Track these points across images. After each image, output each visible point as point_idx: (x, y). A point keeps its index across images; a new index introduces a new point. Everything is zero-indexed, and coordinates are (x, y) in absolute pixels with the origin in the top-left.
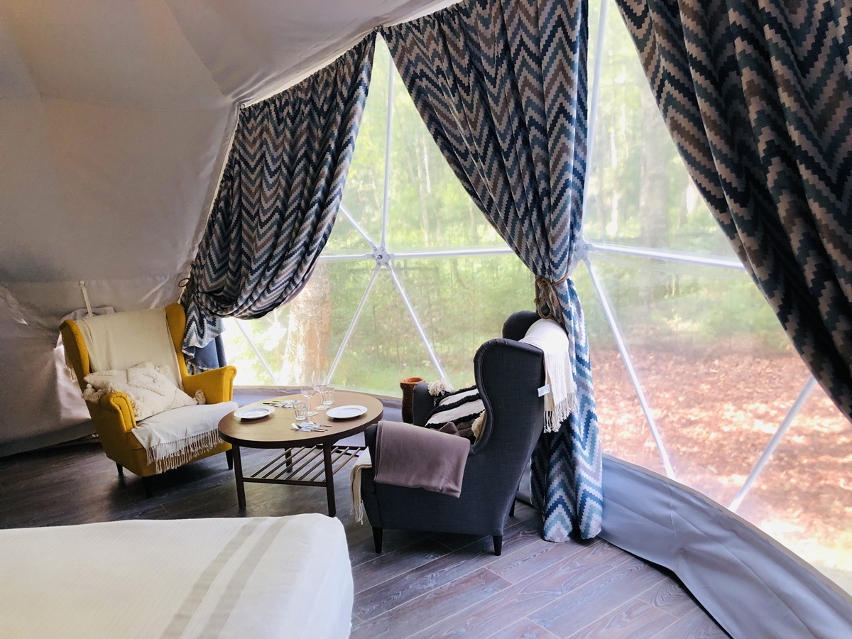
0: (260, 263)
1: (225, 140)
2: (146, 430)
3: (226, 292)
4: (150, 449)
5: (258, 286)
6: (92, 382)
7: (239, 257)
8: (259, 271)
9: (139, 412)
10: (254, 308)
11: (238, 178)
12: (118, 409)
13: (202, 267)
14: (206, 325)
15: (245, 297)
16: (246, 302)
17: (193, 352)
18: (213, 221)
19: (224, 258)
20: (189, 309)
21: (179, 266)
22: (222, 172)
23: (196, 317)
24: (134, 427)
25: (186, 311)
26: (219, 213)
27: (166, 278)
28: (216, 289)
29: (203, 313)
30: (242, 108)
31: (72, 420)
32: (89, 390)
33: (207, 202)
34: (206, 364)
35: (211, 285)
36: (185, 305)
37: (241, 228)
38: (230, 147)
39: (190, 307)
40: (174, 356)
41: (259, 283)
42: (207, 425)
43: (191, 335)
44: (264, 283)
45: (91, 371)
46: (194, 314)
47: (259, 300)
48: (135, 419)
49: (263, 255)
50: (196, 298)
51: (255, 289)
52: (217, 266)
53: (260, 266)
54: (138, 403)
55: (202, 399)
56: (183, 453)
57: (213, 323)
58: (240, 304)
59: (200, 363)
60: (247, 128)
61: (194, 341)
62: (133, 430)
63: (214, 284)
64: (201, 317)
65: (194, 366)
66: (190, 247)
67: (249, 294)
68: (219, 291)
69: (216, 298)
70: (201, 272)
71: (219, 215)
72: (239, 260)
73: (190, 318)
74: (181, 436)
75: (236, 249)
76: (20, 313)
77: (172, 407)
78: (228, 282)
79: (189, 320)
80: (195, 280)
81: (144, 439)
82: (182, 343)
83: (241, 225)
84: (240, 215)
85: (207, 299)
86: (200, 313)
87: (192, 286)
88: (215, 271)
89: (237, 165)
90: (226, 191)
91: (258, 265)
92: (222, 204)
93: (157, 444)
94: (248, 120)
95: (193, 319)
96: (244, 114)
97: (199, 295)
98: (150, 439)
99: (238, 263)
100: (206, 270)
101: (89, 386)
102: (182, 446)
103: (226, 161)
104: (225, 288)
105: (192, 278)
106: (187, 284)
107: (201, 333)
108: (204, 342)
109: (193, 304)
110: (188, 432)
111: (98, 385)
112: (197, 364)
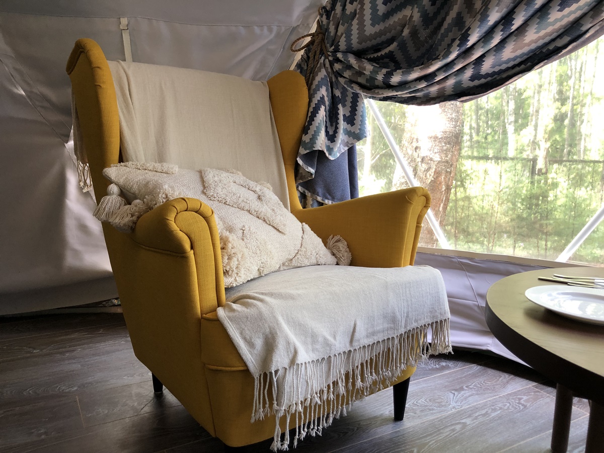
2: (260, 317)
4: (266, 377)
12: (187, 246)
14: (342, 125)
17: (312, 167)
20: (316, 82)
21: (297, 12)
23: (326, 99)
24: (219, 304)
25: (309, 84)
27: (270, 30)
28: (380, 39)
29: (338, 93)
32: (113, 199)
34: (329, 193)
36: (307, 69)
39: (318, 79)
43: (318, 128)
45: (121, 159)
46: (323, 92)
55: (346, 256)
57: (351, 119)
59: (320, 190)
61: (321, 142)
62: (221, 312)
64: (334, 102)
65: (308, 194)
73: (317, 97)
74: (340, 344)
76: (15, 74)
79: (313, 105)
80: (332, 29)
81: (251, 344)
82: (300, 142)
86: (334, 94)
87: (320, 45)
93: (285, 364)
95: (322, 101)
98: (270, 347)
101: (113, 188)
105: (322, 30)
106: (308, 45)
107: (331, 133)
108: (336, 150)
109: (323, 73)
110: (357, 335)
111: (135, 188)
112: (314, 192)
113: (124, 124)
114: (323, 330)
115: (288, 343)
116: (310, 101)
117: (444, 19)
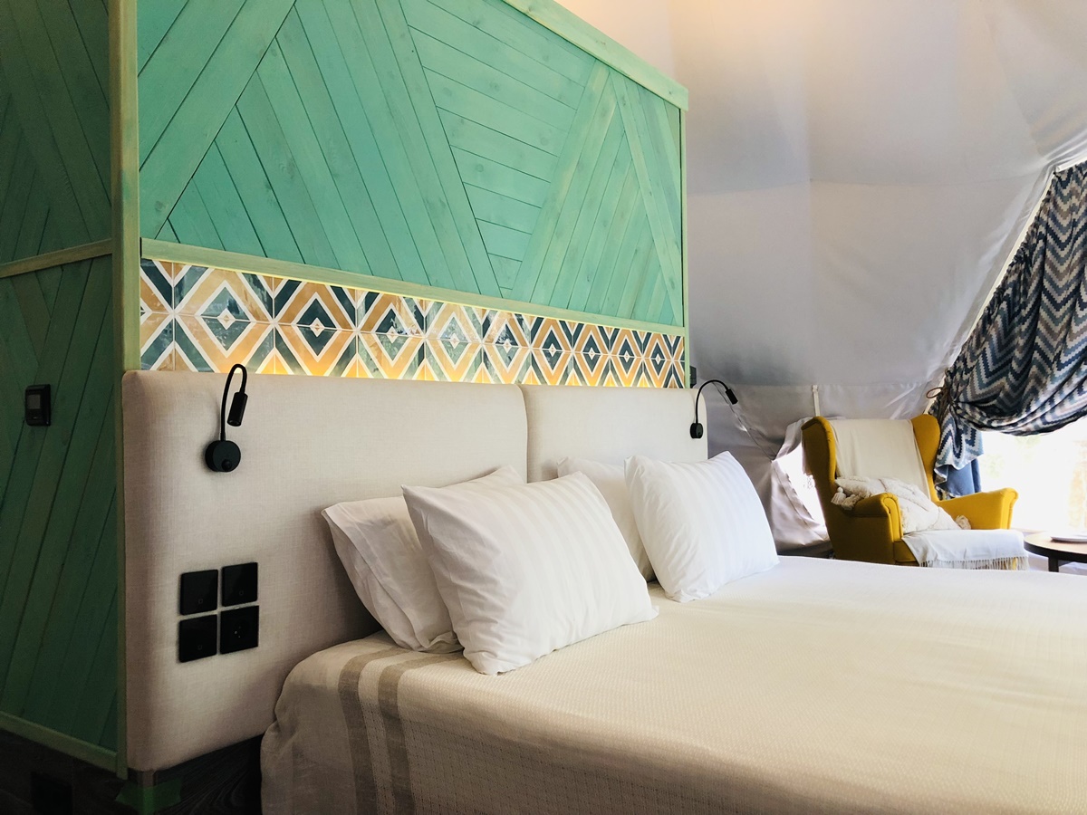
0: (1073, 354)
1: (1025, 213)
2: (921, 541)
3: (1001, 401)
5: (1066, 385)
6: (844, 486)
7: (1028, 355)
8: (1070, 366)
9: (906, 522)
11: (1041, 256)
12: (888, 512)
17: (945, 474)
20: (945, 422)
21: (930, 372)
24: (902, 535)
25: (940, 423)
27: (911, 385)
29: (961, 427)
32: (839, 497)
34: (959, 490)
35: (979, 392)
37: (1036, 317)
38: (1031, 220)
39: (946, 419)
41: (1068, 379)
42: (988, 551)
43: (948, 451)
44: (1076, 380)
45: (838, 474)
46: (950, 427)
47: (1061, 404)
48: (903, 530)
49: (1080, 344)
50: (952, 410)
51: (1060, 388)
52: (991, 368)
53: (1073, 359)
55: (967, 523)
59: (951, 489)
60: (1062, 195)
61: (950, 459)
62: (904, 539)
65: (942, 491)
70: (965, 377)
73: (946, 432)
74: (959, 556)
75: (1025, 345)
77: (935, 527)
79: (943, 436)
80: (954, 387)
81: (917, 551)
82: (935, 460)
83: (1038, 313)
84: (1038, 302)
85: (972, 410)
86: (957, 429)
88: (988, 374)
91: (1070, 357)
92: (1009, 291)
93: (933, 559)
94: (1064, 185)
98: (925, 552)
100: (975, 374)
101: (840, 489)
103: (1022, 238)
104: (1001, 395)
105: (948, 387)
106: (939, 394)
107: (957, 452)
108: (961, 463)
109: (949, 416)
111: (851, 489)
112: (947, 490)
114: (950, 550)
115: (933, 551)
116: (941, 434)
117: (1024, 389)
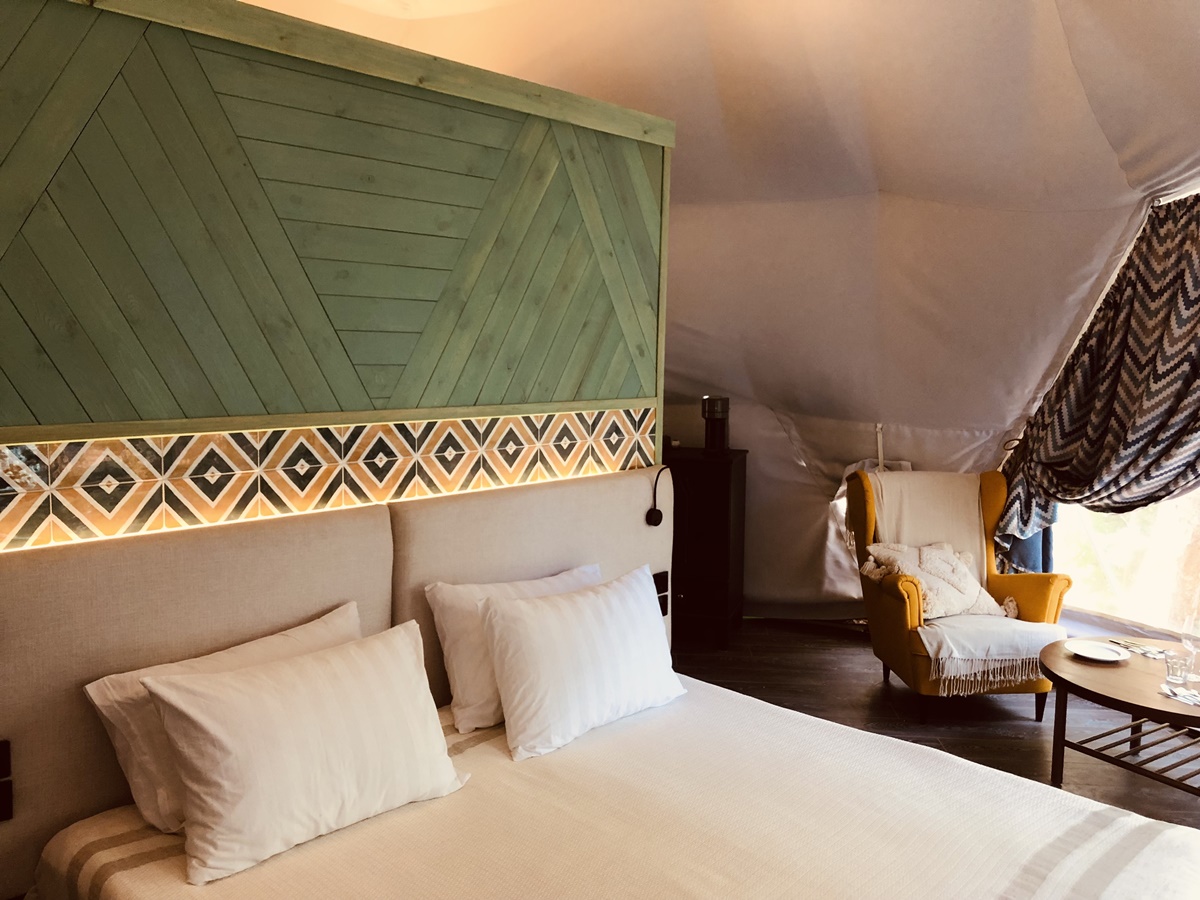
0: (1142, 433)
1: (1118, 250)
2: (936, 634)
3: (1073, 467)
4: (937, 660)
5: (1131, 467)
6: (876, 555)
7: (1106, 419)
8: (1138, 446)
9: (929, 607)
10: (1116, 498)
11: (1127, 307)
12: (906, 597)
13: (1045, 427)
14: (1035, 509)
15: (1107, 479)
16: (1107, 487)
18: (1073, 365)
19: (1079, 419)
21: (1011, 420)
22: (1103, 296)
23: (1022, 495)
24: (920, 625)
25: (1009, 484)
26: (1087, 355)
27: (988, 433)
28: (1059, 460)
29: (1033, 490)
30: (1156, 204)
31: (834, 595)
33: (1070, 337)
34: (1024, 562)
35: (1052, 453)
36: (1009, 475)
37: (1117, 379)
38: (1124, 261)
39: (1016, 480)
40: (981, 542)
41: (1134, 462)
42: (1017, 650)
43: (1011, 518)
44: (1143, 463)
45: (876, 540)
46: (1020, 490)
47: (1128, 487)
48: (924, 616)
49: (1150, 422)
50: (1026, 469)
51: (1125, 470)
52: (1067, 429)
53: (1141, 438)
54: (930, 595)
55: (1013, 611)
56: (979, 679)
57: (1045, 508)
58: (1097, 488)
59: (1016, 560)
60: (1158, 235)
61: (1014, 528)
62: (919, 629)
63: (1058, 453)
64: (1029, 497)
66: (1031, 396)
67: (1113, 476)
68: (1063, 464)
69: (1055, 473)
70: (1042, 434)
71: (1086, 358)
72: (1105, 425)
74: (980, 655)
75: (1103, 408)
77: (971, 611)
78: (1081, 454)
79: (1010, 500)
80: (1031, 444)
81: (931, 645)
82: (997, 527)
83: (1119, 375)
84: (1120, 361)
85: (1044, 472)
86: (1029, 491)
87: (1023, 451)
89: (1129, 289)
90: (1103, 323)
91: (1138, 435)
92: (1093, 342)
93: (947, 656)
94: (1162, 223)
95: (1018, 497)
96: (1157, 214)
97: (1033, 465)
99: (1102, 429)
100: (1049, 433)
101: (871, 558)
102: (979, 668)
103: (1112, 280)
104: (1075, 461)
107: (1025, 518)
108: (1027, 532)
109: (1021, 475)
110: (990, 652)
111: (883, 560)
112: (1010, 560)
113: (878, 519)
114: (970, 646)
115: (948, 647)
116: (1008, 497)
